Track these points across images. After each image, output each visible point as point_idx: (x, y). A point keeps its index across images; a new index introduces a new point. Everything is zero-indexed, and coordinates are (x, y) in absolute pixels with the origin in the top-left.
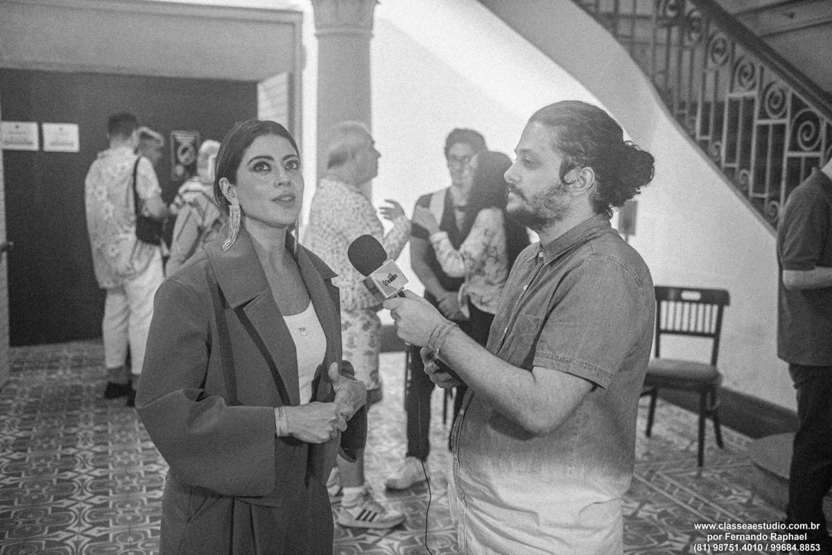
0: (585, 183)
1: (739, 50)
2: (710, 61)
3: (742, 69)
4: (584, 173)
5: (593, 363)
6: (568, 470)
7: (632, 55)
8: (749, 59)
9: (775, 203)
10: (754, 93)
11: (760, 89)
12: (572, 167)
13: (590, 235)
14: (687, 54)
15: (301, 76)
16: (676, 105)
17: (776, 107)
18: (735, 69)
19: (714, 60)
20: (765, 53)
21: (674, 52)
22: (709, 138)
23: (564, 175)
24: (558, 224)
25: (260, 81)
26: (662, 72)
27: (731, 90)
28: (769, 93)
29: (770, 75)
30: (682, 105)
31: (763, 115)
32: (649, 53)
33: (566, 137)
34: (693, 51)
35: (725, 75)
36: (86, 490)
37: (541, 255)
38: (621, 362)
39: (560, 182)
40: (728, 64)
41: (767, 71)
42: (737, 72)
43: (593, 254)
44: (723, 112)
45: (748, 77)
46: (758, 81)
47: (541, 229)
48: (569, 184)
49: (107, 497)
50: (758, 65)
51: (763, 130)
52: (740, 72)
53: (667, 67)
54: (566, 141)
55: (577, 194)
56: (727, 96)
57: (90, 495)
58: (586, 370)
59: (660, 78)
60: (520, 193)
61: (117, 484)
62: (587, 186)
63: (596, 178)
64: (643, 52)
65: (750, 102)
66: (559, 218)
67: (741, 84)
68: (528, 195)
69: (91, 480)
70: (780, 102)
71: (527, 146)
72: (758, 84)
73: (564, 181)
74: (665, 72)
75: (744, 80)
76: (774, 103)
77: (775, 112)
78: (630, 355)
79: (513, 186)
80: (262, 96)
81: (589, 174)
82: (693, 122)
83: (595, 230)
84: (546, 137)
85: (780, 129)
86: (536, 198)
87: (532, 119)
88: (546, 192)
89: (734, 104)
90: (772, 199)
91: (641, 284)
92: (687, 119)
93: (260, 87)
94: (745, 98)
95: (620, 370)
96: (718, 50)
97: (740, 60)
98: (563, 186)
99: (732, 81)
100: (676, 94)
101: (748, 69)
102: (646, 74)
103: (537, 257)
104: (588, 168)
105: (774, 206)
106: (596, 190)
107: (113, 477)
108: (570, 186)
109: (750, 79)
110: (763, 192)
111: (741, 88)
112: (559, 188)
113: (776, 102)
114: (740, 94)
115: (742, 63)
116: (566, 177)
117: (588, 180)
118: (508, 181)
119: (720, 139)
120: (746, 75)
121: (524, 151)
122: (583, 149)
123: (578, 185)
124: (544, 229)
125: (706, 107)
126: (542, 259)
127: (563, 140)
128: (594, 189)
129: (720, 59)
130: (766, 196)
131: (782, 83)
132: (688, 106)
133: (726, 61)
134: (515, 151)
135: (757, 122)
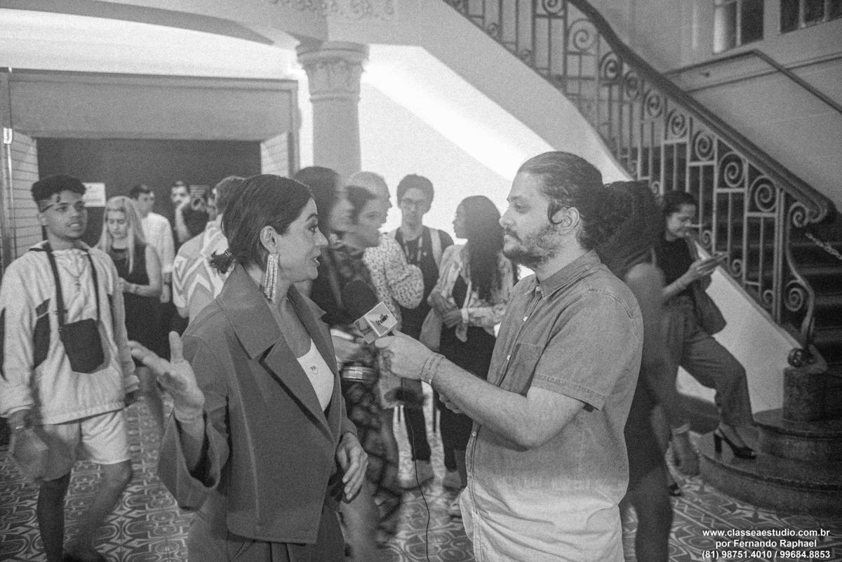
0: (571, 222)
1: (672, 105)
2: (646, 113)
3: (674, 119)
4: (570, 213)
5: (587, 386)
6: (575, 484)
7: (580, 109)
8: (680, 111)
9: (707, 232)
10: (686, 140)
11: (691, 137)
12: (558, 209)
13: (584, 272)
14: (626, 109)
15: (298, 135)
16: (619, 151)
17: (705, 151)
18: (667, 121)
19: (650, 113)
20: (692, 107)
21: (615, 107)
22: (649, 178)
23: (552, 216)
24: (551, 262)
25: (263, 141)
26: (605, 124)
27: (666, 138)
28: (697, 140)
29: (698, 125)
30: (624, 151)
31: (694, 159)
32: (594, 108)
33: (550, 182)
34: (631, 107)
35: (660, 125)
36: (126, 506)
37: (538, 289)
38: (613, 384)
39: (549, 223)
40: (662, 115)
41: (695, 120)
42: (670, 123)
43: (590, 290)
44: (660, 155)
45: (680, 126)
46: (689, 130)
47: (536, 266)
48: (558, 223)
49: (144, 511)
50: (688, 116)
51: (695, 170)
52: (672, 122)
53: (610, 119)
54: (551, 186)
55: (566, 232)
56: (663, 143)
57: (129, 510)
58: (580, 392)
59: (605, 129)
60: (515, 235)
61: (151, 498)
62: (574, 223)
63: (581, 217)
64: (589, 107)
65: (682, 147)
66: (552, 255)
67: (674, 132)
68: (522, 236)
69: (129, 496)
70: (708, 147)
71: (517, 194)
72: (688, 132)
73: (551, 221)
74: (609, 124)
75: (676, 129)
76: (704, 147)
77: (704, 155)
78: (620, 379)
79: (508, 230)
80: (264, 153)
81: (574, 214)
82: (634, 165)
83: (587, 267)
84: (534, 183)
85: (709, 169)
86: (529, 238)
87: (521, 170)
88: (537, 232)
89: (669, 148)
90: (704, 228)
91: (632, 314)
92: (629, 163)
93: (263, 146)
94: (678, 144)
95: (613, 393)
96: (652, 105)
97: (672, 113)
98: (553, 225)
99: (666, 130)
100: (618, 141)
101: (679, 120)
102: (593, 125)
103: (534, 290)
104: (572, 208)
105: (707, 234)
106: (581, 228)
107: (148, 492)
108: (559, 226)
109: (681, 129)
110: (698, 223)
111: (675, 136)
112: (548, 228)
113: (705, 147)
114: (674, 140)
115: (674, 115)
116: (553, 218)
117: (573, 219)
118: (502, 225)
119: (658, 179)
120: (677, 124)
121: (515, 198)
122: (567, 193)
123: (565, 224)
124: (539, 266)
125: (645, 151)
126: (539, 292)
127: (548, 185)
128: (580, 227)
129: (654, 112)
130: (700, 226)
131: (708, 131)
132: (629, 151)
133: (661, 112)
134: (508, 200)
135: (689, 164)
